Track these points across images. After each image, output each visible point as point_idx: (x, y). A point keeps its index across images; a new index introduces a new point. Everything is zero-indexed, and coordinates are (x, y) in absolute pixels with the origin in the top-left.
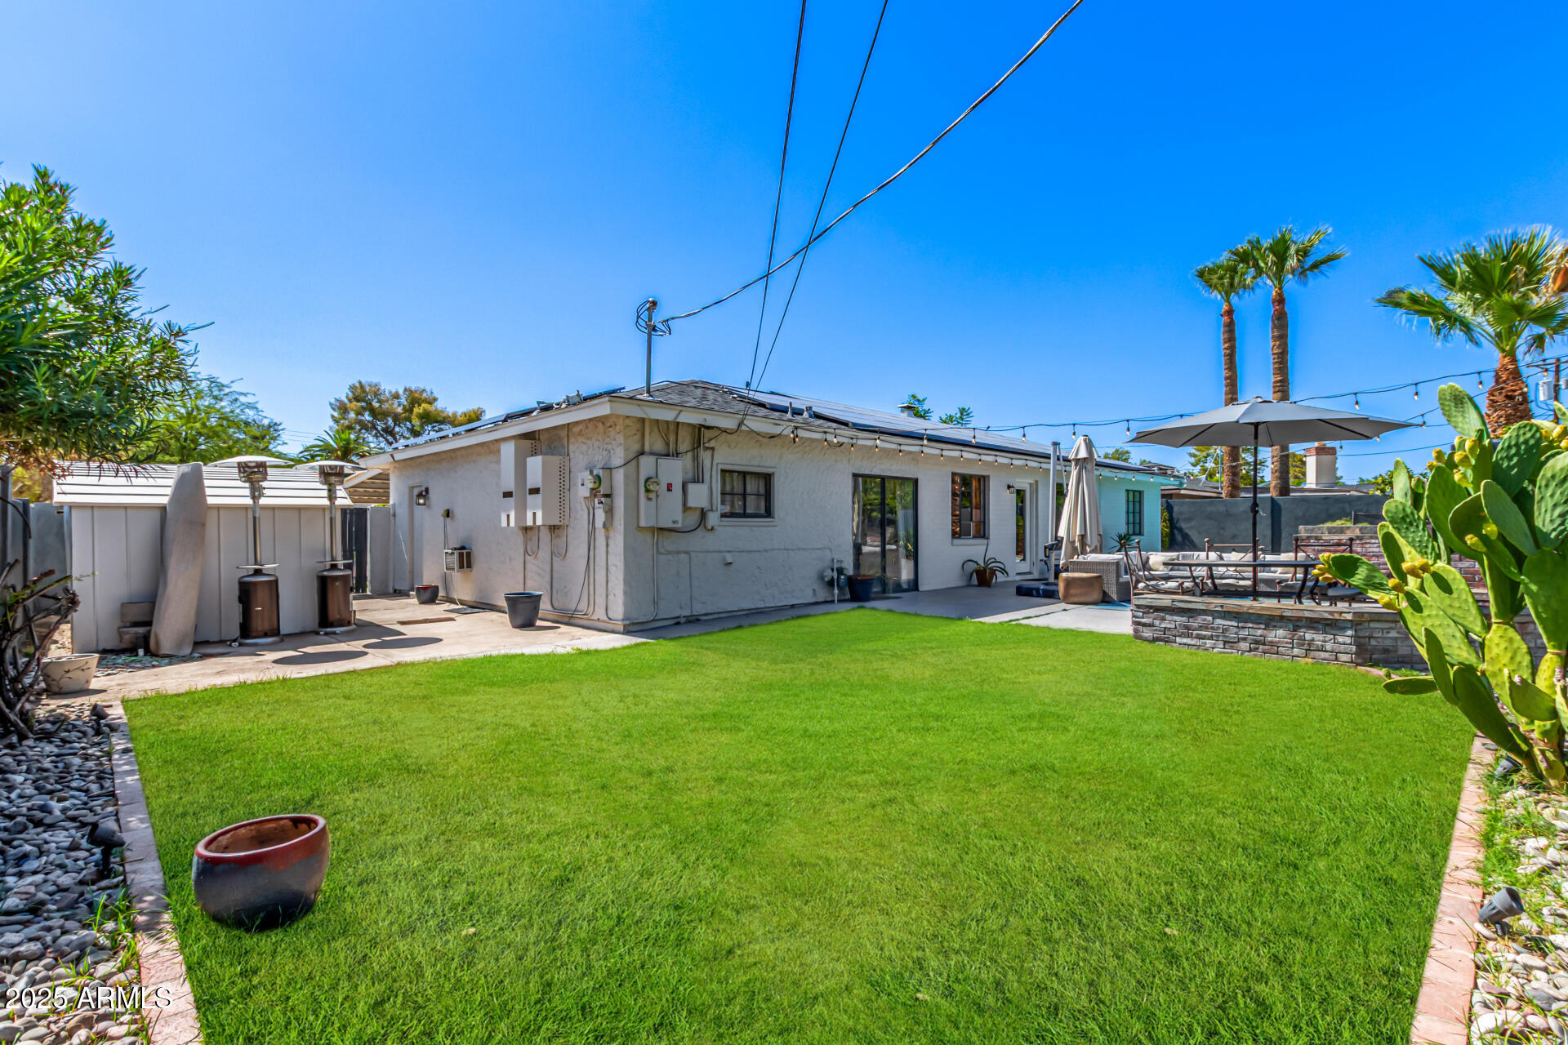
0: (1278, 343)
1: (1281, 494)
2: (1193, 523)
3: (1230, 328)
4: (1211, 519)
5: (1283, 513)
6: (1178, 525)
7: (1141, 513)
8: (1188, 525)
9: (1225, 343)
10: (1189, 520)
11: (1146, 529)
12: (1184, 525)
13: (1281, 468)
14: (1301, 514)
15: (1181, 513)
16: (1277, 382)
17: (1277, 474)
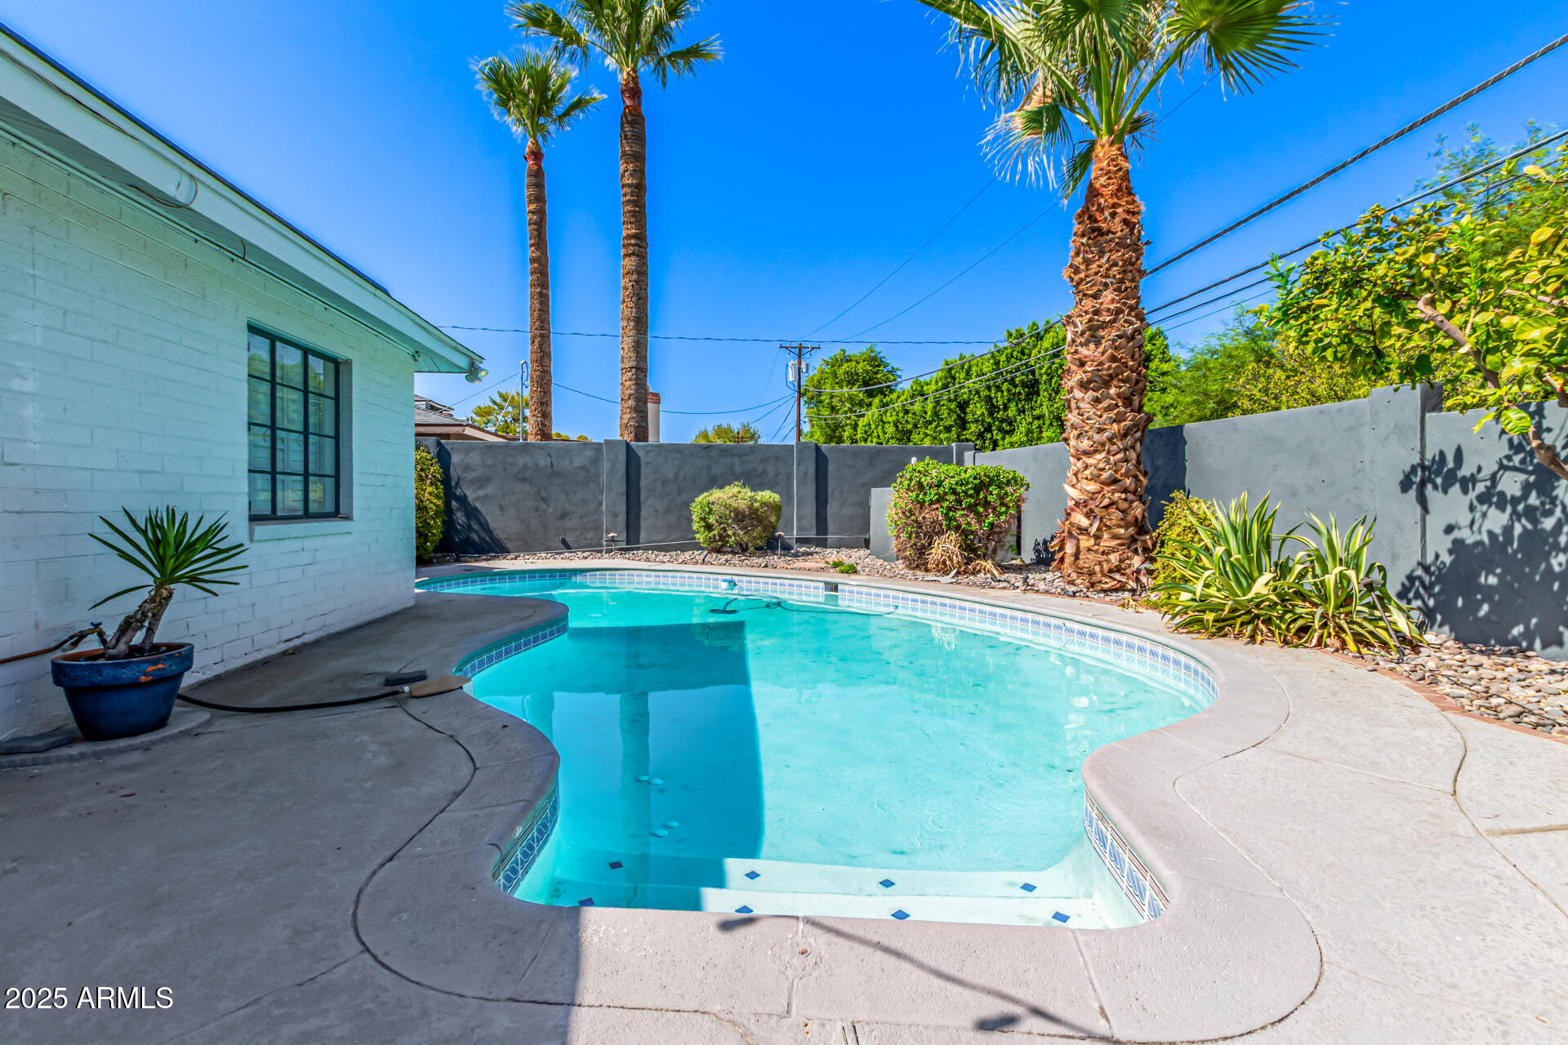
0: (631, 167)
1: (637, 439)
2: (490, 490)
3: (538, 176)
4: (524, 480)
5: (644, 470)
6: (458, 492)
7: (339, 438)
8: (480, 493)
9: (530, 202)
10: (482, 482)
11: (362, 492)
12: (471, 495)
13: (636, 391)
14: (671, 475)
15: (467, 468)
16: (629, 237)
17: (631, 403)
